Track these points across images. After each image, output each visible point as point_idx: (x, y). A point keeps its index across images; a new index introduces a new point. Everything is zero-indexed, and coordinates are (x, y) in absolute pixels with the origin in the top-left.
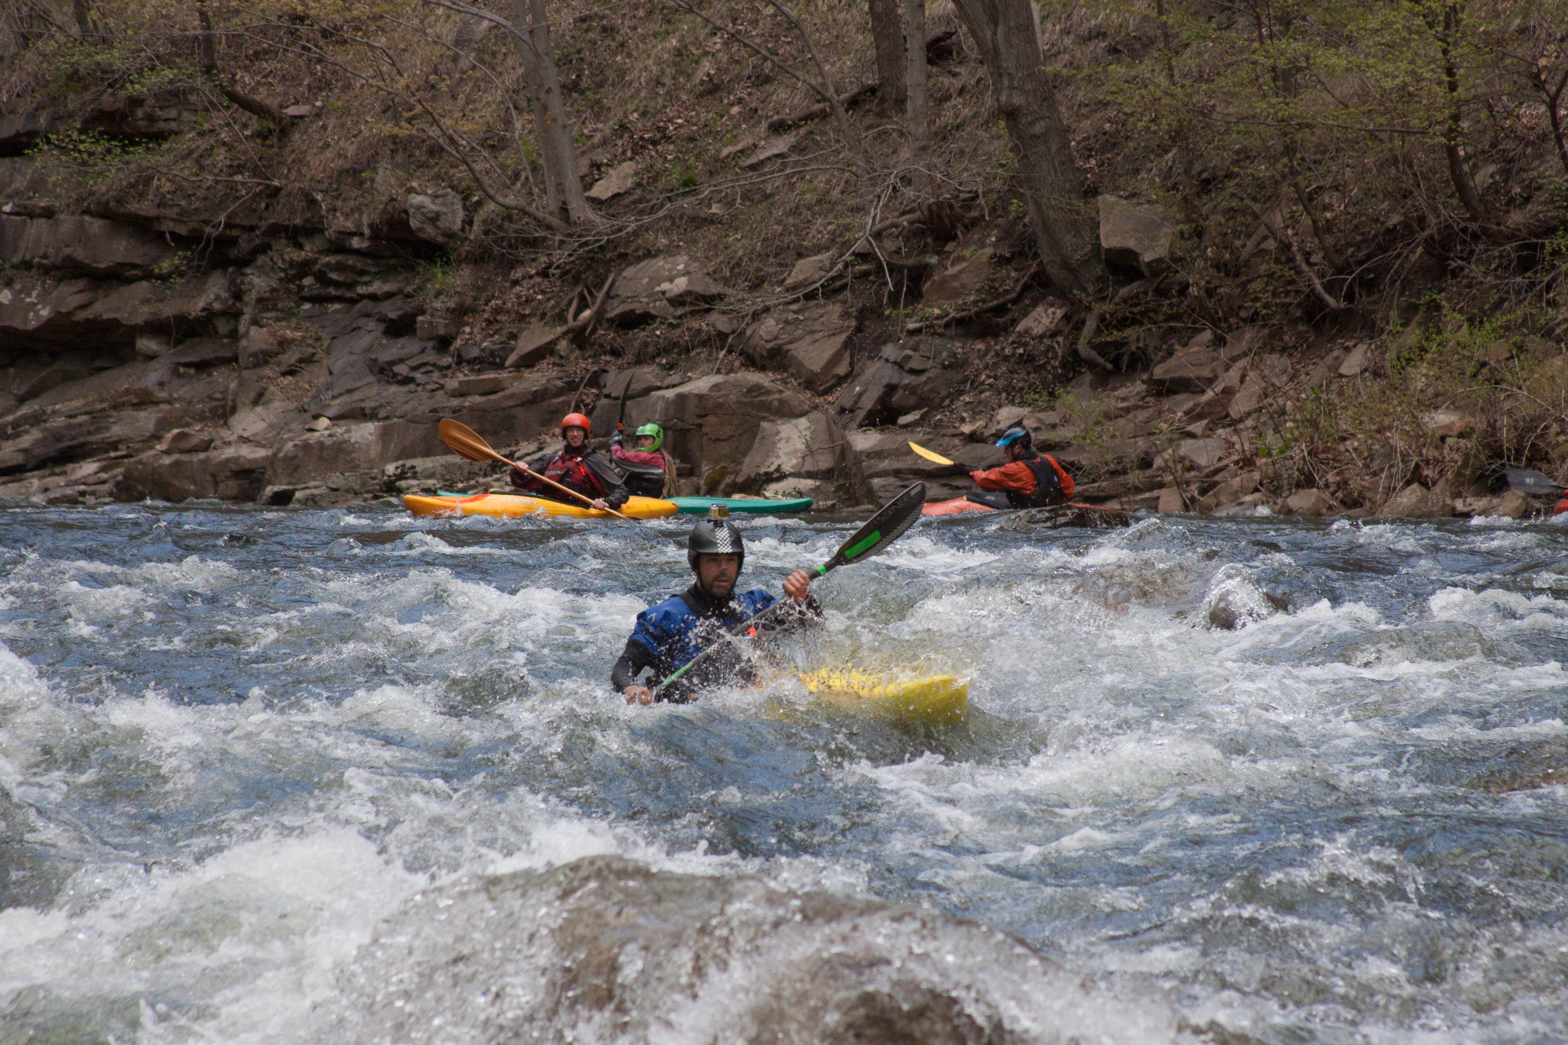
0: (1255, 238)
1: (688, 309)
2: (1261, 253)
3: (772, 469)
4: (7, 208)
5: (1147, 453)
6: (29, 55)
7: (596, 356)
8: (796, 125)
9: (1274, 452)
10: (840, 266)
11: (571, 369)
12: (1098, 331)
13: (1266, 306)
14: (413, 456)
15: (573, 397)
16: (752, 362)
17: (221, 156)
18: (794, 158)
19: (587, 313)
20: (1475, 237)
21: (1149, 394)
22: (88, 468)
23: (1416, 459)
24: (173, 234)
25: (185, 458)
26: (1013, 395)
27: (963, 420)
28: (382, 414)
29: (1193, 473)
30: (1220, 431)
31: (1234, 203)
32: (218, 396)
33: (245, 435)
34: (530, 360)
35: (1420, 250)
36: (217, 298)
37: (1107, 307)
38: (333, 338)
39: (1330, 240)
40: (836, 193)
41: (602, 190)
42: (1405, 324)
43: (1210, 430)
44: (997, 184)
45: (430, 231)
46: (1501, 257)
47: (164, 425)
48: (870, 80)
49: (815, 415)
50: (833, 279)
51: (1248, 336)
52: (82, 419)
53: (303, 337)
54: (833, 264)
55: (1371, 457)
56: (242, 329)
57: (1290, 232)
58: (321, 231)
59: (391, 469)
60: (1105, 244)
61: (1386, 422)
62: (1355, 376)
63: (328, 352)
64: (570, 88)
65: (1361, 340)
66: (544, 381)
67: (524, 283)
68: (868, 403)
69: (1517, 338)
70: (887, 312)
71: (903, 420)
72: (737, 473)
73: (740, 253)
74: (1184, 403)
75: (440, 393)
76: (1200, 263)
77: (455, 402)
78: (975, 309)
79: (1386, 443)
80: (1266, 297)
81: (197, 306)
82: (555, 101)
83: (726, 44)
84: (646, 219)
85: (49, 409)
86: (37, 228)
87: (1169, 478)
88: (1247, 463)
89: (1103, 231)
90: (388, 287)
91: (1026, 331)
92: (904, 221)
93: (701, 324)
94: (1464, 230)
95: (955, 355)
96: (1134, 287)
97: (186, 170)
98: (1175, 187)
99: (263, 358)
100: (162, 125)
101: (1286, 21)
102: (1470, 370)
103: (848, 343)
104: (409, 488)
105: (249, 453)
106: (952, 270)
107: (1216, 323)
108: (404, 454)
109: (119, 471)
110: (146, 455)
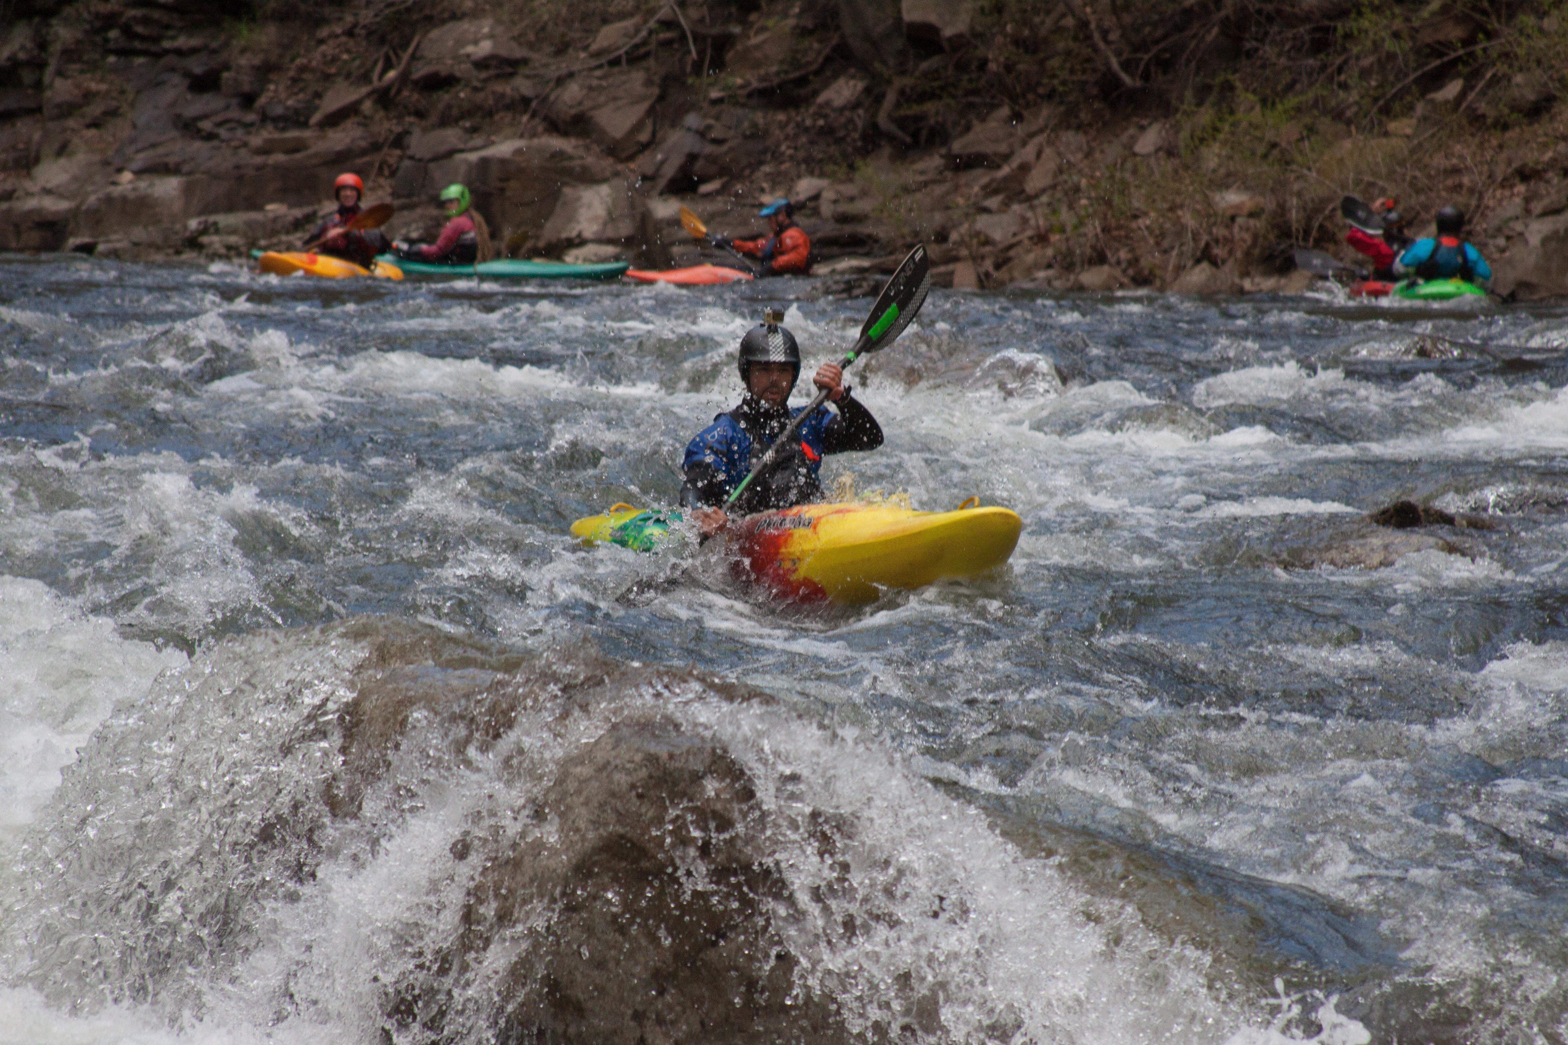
0: (1054, 15)
1: (492, 72)
2: (1059, 30)
3: (574, 234)
5: (944, 228)
7: (400, 117)
9: (1069, 229)
10: (644, 33)
11: (375, 129)
12: (898, 105)
13: (1064, 83)
14: (216, 211)
15: (377, 158)
16: (555, 127)
19: (392, 74)
20: (1270, 19)
21: (947, 167)
23: (1205, 238)
26: (813, 166)
27: (762, 190)
28: (186, 168)
29: (988, 249)
30: (1016, 207)
32: (21, 146)
33: (48, 186)
34: (334, 120)
35: (1215, 31)
36: (23, 47)
37: (907, 81)
38: (138, 92)
39: (1127, 19)
42: (1200, 104)
43: (1006, 205)
46: (1295, 38)
49: (616, 182)
50: (637, 46)
51: (1045, 112)
53: (108, 92)
54: (637, 30)
55: (1163, 235)
56: (47, 79)
57: (1088, 10)
59: (193, 224)
60: (906, 18)
61: (1178, 200)
62: (1148, 155)
63: (132, 105)
65: (1155, 119)
66: (348, 141)
67: (331, 42)
68: (670, 171)
69: (1308, 120)
70: (690, 81)
71: (705, 188)
72: (537, 238)
73: (546, 17)
74: (980, 178)
75: (243, 152)
76: (999, 39)
77: (258, 160)
78: (776, 81)
79: (1177, 221)
80: (1064, 75)
87: (964, 252)
88: (1041, 239)
89: (905, 5)
90: (194, 42)
91: (828, 103)
93: (506, 88)
94: (1259, 12)
95: (754, 125)
96: (934, 62)
99: (67, 110)
102: (1261, 150)
103: (651, 112)
104: (211, 244)
105: (54, 205)
106: (754, 40)
107: (1013, 99)
108: (206, 210)
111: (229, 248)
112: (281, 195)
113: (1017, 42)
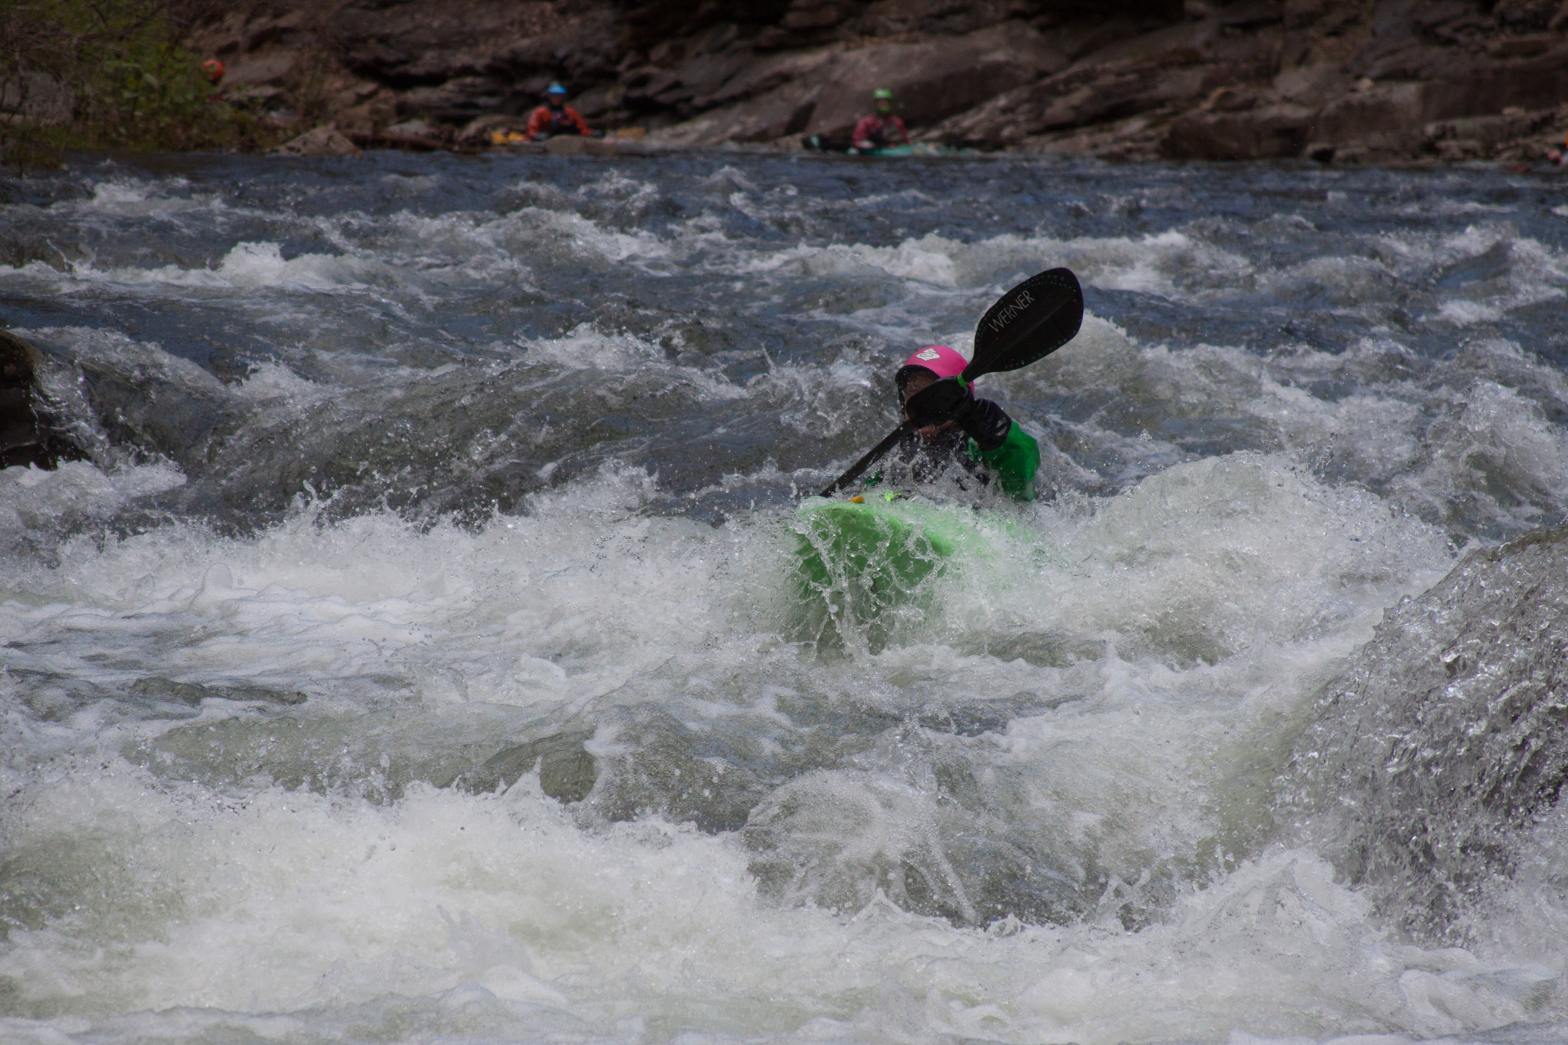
14: (1453, 115)
22: (1135, 125)
25: (1229, 116)
28: (1424, 74)
32: (1263, 55)
33: (1289, 94)
47: (1210, 83)
52: (1131, 77)
59: (1431, 129)
63: (1372, 13)
75: (1481, 56)
77: (1497, 64)
85: (1099, 67)
99: (1307, 19)
104: (1448, 149)
105: (1292, 112)
108: (1442, 115)
109: (1165, 130)
110: (1193, 113)
111: (1466, 151)
112: (1517, 100)
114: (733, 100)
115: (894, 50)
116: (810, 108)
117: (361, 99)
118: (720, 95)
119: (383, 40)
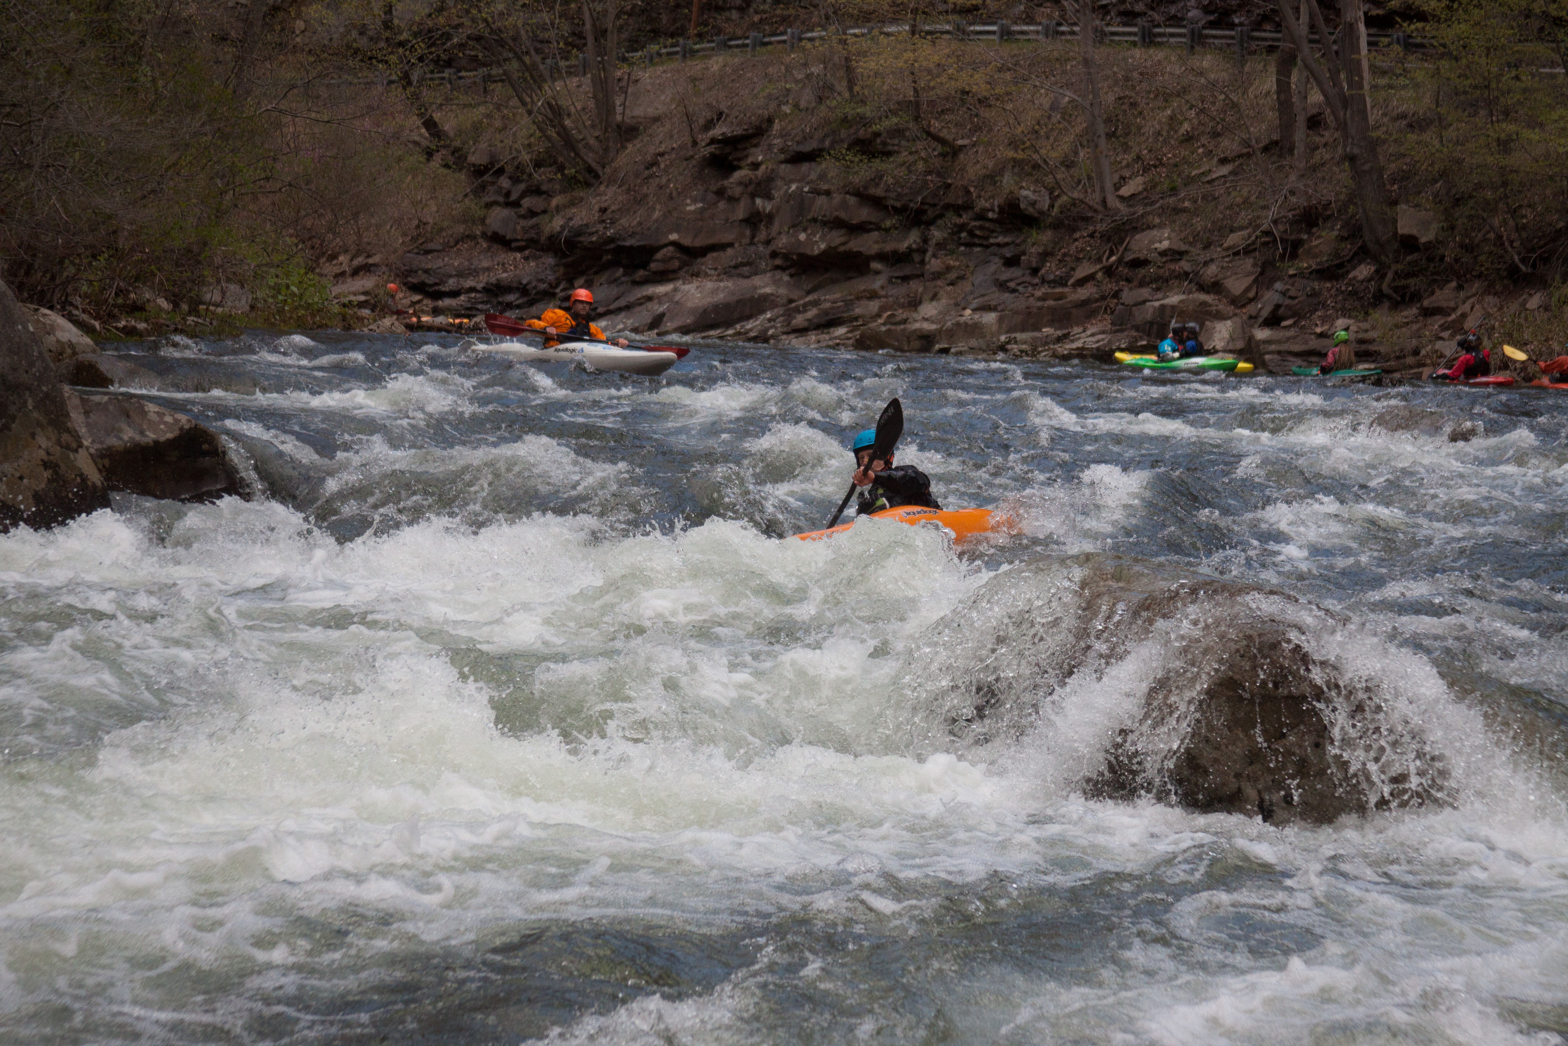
0: (1483, 232)
1: (1169, 258)
2: (1485, 240)
4: (806, 189)
5: (1417, 347)
6: (823, 108)
7: (1117, 282)
8: (1233, 160)
10: (1253, 238)
11: (1104, 288)
12: (1394, 280)
13: (1487, 269)
14: (1015, 331)
15: (1104, 304)
16: (1202, 288)
17: (921, 166)
18: (1231, 178)
19: (1114, 258)
21: (1420, 314)
22: (841, 331)
24: (893, 207)
25: (893, 327)
26: (1345, 312)
27: (1316, 325)
28: (1000, 308)
31: (1473, 212)
32: (912, 295)
33: (926, 316)
34: (1081, 282)
36: (915, 242)
37: (1400, 267)
38: (976, 266)
39: (1524, 235)
40: (1253, 198)
41: (1125, 191)
43: (1452, 336)
44: (1342, 197)
45: (1031, 210)
47: (883, 309)
48: (1275, 137)
49: (1235, 319)
50: (1249, 245)
51: (1476, 285)
52: (840, 304)
53: (960, 266)
54: (1250, 236)
56: (927, 259)
57: (1502, 229)
58: (972, 208)
59: (1003, 338)
60: (1400, 231)
62: (1534, 310)
63: (972, 273)
64: (1110, 135)
65: (1539, 290)
66: (1088, 294)
67: (1081, 240)
68: (1265, 313)
70: (1278, 264)
71: (1284, 324)
73: (1199, 229)
74: (1439, 320)
75: (1031, 299)
76: (1452, 244)
77: (1039, 304)
78: (1326, 265)
80: (1487, 265)
81: (903, 246)
82: (1103, 142)
83: (1197, 114)
84: (1149, 209)
85: (822, 298)
86: (822, 200)
87: (1428, 361)
89: (1399, 225)
90: (1007, 240)
91: (1354, 278)
92: (1290, 215)
93: (1176, 267)
95: (1313, 289)
96: (1415, 256)
97: (901, 172)
98: (1440, 202)
99: (937, 276)
100: (890, 148)
101: (1506, 113)
103: (1256, 281)
104: (1012, 350)
105: (927, 326)
106: (1315, 243)
107: (1459, 278)
108: (1009, 331)
109: (858, 333)
110: (873, 325)
111: (1022, 351)
112: (1051, 323)
113: (1462, 246)
114: (620, 310)
115: (709, 285)
116: (662, 315)
117: (413, 304)
118: (612, 307)
119: (426, 271)
